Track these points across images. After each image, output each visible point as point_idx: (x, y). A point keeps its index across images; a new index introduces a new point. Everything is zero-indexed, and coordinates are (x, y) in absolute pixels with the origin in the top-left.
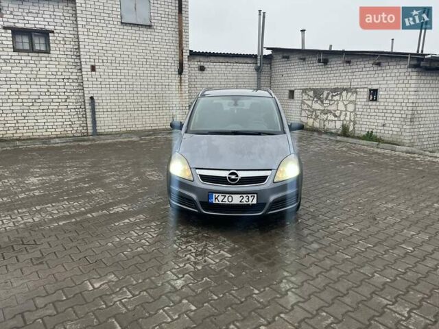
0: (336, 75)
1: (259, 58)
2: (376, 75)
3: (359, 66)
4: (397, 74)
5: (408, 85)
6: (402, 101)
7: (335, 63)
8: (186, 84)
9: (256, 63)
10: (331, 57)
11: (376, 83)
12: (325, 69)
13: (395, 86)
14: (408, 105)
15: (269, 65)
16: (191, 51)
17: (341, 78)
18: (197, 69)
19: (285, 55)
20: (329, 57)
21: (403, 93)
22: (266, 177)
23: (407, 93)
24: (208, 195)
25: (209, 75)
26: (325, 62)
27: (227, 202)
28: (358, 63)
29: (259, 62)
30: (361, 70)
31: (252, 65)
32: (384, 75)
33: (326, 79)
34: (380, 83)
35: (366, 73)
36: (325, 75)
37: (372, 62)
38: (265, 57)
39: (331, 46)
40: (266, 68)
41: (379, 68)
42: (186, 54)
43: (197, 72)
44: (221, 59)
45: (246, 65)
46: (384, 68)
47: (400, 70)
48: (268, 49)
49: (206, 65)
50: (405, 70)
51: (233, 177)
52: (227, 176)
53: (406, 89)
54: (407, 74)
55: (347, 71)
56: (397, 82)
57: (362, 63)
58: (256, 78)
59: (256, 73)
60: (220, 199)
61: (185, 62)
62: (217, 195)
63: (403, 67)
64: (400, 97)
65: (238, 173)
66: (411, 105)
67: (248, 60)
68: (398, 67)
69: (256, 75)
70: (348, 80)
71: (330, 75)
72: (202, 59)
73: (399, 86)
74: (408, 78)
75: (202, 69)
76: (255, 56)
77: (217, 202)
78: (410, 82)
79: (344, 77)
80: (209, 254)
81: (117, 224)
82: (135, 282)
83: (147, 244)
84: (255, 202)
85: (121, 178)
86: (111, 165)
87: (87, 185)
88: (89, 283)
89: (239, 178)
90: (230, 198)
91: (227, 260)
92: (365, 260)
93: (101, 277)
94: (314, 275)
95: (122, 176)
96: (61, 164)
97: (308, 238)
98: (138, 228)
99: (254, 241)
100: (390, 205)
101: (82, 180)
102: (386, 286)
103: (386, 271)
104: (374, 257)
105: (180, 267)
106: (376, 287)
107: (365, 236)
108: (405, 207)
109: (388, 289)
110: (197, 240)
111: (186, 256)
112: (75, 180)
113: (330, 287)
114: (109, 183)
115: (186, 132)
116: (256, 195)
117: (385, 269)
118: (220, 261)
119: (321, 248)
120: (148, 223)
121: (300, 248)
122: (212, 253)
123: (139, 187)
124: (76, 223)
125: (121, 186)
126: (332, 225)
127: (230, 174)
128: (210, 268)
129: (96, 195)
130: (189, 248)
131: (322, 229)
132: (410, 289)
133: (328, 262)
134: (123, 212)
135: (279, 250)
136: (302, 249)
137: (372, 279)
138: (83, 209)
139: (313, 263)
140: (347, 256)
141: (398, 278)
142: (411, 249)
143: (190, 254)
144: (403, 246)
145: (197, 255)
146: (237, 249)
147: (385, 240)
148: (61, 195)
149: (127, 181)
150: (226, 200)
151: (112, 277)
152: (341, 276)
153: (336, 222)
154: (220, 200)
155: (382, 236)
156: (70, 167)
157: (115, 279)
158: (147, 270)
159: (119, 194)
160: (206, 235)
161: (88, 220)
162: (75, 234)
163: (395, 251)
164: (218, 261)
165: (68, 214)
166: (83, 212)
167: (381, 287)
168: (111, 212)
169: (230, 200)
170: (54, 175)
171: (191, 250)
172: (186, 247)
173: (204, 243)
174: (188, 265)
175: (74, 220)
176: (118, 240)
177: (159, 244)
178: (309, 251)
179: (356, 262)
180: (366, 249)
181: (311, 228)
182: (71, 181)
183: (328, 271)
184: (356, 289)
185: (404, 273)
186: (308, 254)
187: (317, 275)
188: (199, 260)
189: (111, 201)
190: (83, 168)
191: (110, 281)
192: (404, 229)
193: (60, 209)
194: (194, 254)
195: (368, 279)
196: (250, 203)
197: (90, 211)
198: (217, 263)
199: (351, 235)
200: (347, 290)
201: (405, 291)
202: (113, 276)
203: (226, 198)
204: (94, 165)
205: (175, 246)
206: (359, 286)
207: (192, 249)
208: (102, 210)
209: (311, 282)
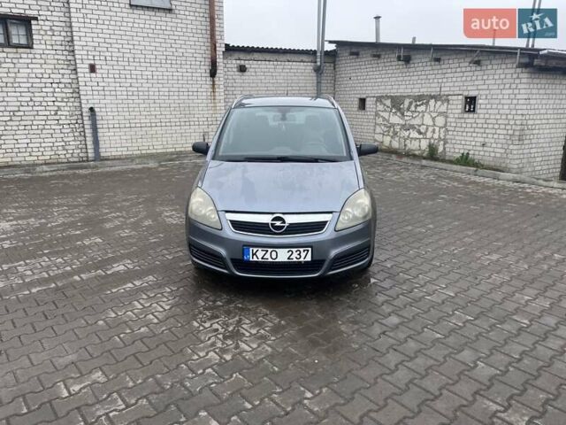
0: (421, 77)
1: (318, 54)
2: (474, 78)
3: (452, 66)
4: (502, 76)
5: (516, 91)
6: (508, 112)
7: (420, 62)
8: (220, 91)
9: (316, 62)
10: (415, 52)
11: (475, 88)
12: (406, 70)
13: (499, 92)
14: (516, 117)
15: (332, 65)
16: (227, 45)
17: (427, 81)
18: (235, 70)
19: (354, 50)
20: (411, 53)
21: (509, 102)
22: (325, 223)
23: (515, 102)
24: (243, 250)
25: (252, 77)
26: (407, 60)
27: (270, 260)
28: (451, 61)
29: (319, 60)
30: (454, 70)
31: (309, 64)
32: (485, 77)
33: (407, 83)
34: (479, 87)
35: (462, 74)
36: (405, 78)
37: (469, 60)
38: (327, 53)
39: (414, 39)
40: (328, 68)
41: (479, 68)
42: (221, 49)
43: (237, 73)
44: (268, 56)
45: (302, 64)
46: (484, 68)
47: (506, 71)
48: (331, 42)
49: (247, 64)
50: (513, 71)
51: (278, 223)
52: (270, 222)
53: (513, 96)
54: (515, 76)
55: (436, 72)
56: (502, 87)
57: (456, 61)
58: (315, 81)
59: (315, 74)
60: (260, 255)
61: (220, 60)
62: (255, 250)
63: (509, 66)
64: (506, 107)
65: (285, 217)
66: (520, 117)
67: (305, 58)
68: (504, 66)
69: (315, 78)
70: (436, 85)
71: (413, 78)
72: (242, 56)
73: (504, 92)
74: (517, 81)
75: (242, 69)
76: (314, 53)
77: (255, 259)
78: (519, 86)
79: (431, 81)
80: (244, 334)
81: (114, 290)
82: (131, 384)
83: (156, 321)
84: (309, 258)
85: (128, 222)
86: (116, 202)
87: (78, 232)
88: (63, 386)
89: (286, 225)
90: (274, 254)
91: (269, 346)
92: (464, 341)
93: (82, 375)
94: (392, 366)
95: (130, 218)
96: (46, 202)
97: (384, 307)
98: (145, 297)
99: (307, 314)
100: (495, 257)
101: (73, 225)
102: (495, 382)
103: (492, 357)
104: (477, 336)
105: (200, 357)
106: (481, 383)
107: (462, 303)
108: (515, 258)
109: (497, 387)
110: (228, 313)
111: (209, 339)
112: (64, 224)
113: (415, 385)
114: (110, 229)
115: (213, 158)
116: (310, 249)
117: (492, 354)
118: (259, 346)
119: (401, 324)
120: (160, 287)
121: (373, 323)
122: (248, 334)
123: (152, 235)
124: (57, 289)
125: (126, 233)
126: (416, 288)
127: (275, 219)
128: (244, 358)
129: (89, 247)
130: (215, 326)
131: (402, 294)
132: (528, 386)
133: (412, 344)
134: (126, 272)
135: (343, 328)
136: (376, 324)
137: (474, 371)
138: (68, 268)
139: (391, 347)
140: (439, 336)
141: (511, 369)
142: (526, 321)
143: (216, 336)
144: (515, 317)
145: (225, 338)
146: (284, 327)
147: (491, 309)
148: (40, 247)
149: (135, 226)
150: (268, 256)
151: (98, 376)
152: (430, 367)
153: (422, 283)
154: (260, 257)
155: (486, 303)
156: (58, 206)
157: (102, 379)
158: (151, 363)
159: (123, 246)
160: (240, 305)
161: (73, 285)
162: (53, 307)
163: (506, 326)
164: (255, 346)
165: (46, 276)
166: (67, 272)
167: (488, 384)
168: (109, 272)
169: (274, 256)
170: (35, 217)
171: (217, 330)
172: (211, 326)
173: (237, 318)
174: (212, 354)
175: (53, 285)
176: (113, 315)
177: (172, 320)
178: (385, 328)
179: (450, 345)
180: (464, 323)
181: (387, 293)
182: (57, 226)
183: (411, 359)
184: (452, 388)
185: (519, 360)
186: (384, 333)
187: (396, 366)
188: (228, 346)
189: (110, 255)
190: (76, 207)
191: (95, 382)
192: (516, 291)
193: (36, 268)
194: (221, 336)
195: (468, 371)
196: (302, 259)
197: (79, 272)
198: (254, 349)
199: (443, 303)
200: (440, 389)
201: (521, 388)
202: (100, 373)
203: (269, 253)
204: (93, 203)
205: (196, 324)
206: (457, 382)
207: (220, 327)
208: (97, 269)
209: (388, 378)
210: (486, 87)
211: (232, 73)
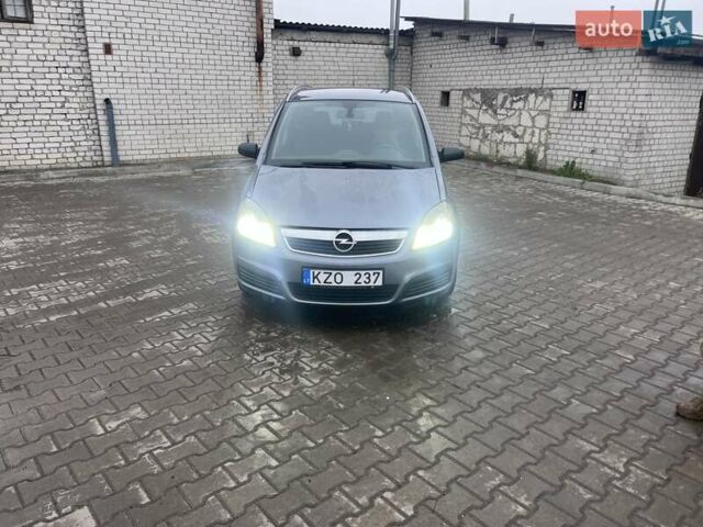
0: (519, 66)
1: (392, 34)
2: (584, 68)
3: (557, 52)
4: (619, 66)
5: (635, 85)
6: (624, 110)
7: (519, 46)
8: (268, 78)
9: (388, 45)
10: (512, 34)
11: (585, 80)
12: (500, 56)
13: (614, 85)
14: (633, 117)
15: (409, 48)
16: (277, 21)
17: (526, 71)
18: (287, 53)
19: (437, 30)
20: (508, 35)
21: (626, 98)
22: (398, 241)
23: (633, 98)
24: (303, 272)
25: (308, 63)
26: (503, 43)
27: (334, 284)
28: (556, 46)
29: (392, 42)
30: (560, 57)
31: (380, 47)
32: (598, 67)
33: (502, 72)
34: (591, 79)
35: (569, 63)
36: (500, 67)
38: (402, 33)
39: (512, 16)
40: (403, 53)
41: (590, 55)
42: (269, 26)
43: (288, 57)
44: (328, 36)
45: (371, 46)
46: (597, 55)
47: (624, 60)
48: (407, 19)
49: (302, 46)
50: (632, 59)
51: (344, 241)
52: (334, 239)
53: (630, 91)
54: (634, 66)
55: (538, 59)
56: (618, 79)
57: (562, 45)
58: (387, 69)
59: (387, 60)
61: (268, 40)
62: (316, 272)
63: (628, 53)
64: (622, 104)
65: (352, 234)
66: (638, 118)
67: (374, 39)
68: (621, 53)
69: (387, 65)
70: (538, 76)
71: (509, 66)
72: (296, 35)
73: (620, 85)
74: (637, 72)
75: (296, 52)
76: (386, 32)
77: (316, 283)
78: (639, 79)
79: (532, 70)
80: (304, 369)
81: (148, 319)
82: (176, 421)
83: (200, 353)
84: (379, 283)
85: (159, 240)
86: (144, 217)
87: (99, 252)
88: (97, 423)
89: (353, 243)
90: (339, 277)
91: (333, 381)
92: (557, 377)
93: (119, 411)
94: (474, 403)
95: (160, 235)
96: (57, 215)
97: (467, 340)
98: (184, 326)
99: (377, 347)
100: (598, 285)
101: (91, 243)
102: (590, 420)
103: (588, 395)
104: (572, 372)
105: (254, 393)
106: (573, 421)
107: (559, 336)
108: (623, 287)
109: (592, 426)
110: (285, 345)
111: (263, 373)
112: (80, 242)
113: (500, 423)
114: (138, 248)
115: (265, 163)
116: (381, 272)
117: (588, 391)
118: (321, 382)
119: (486, 358)
120: (202, 316)
121: (453, 358)
122: (309, 369)
123: (189, 256)
124: (80, 317)
125: (157, 253)
126: (504, 319)
127: (340, 236)
128: (304, 394)
129: (114, 269)
130: (270, 359)
131: (489, 326)
132: (627, 426)
133: (498, 381)
134: (160, 299)
135: (418, 363)
136: (457, 359)
137: (567, 409)
138: (91, 294)
139: (474, 383)
140: (530, 372)
141: (610, 407)
142: (631, 357)
143: (271, 370)
144: (618, 352)
145: (282, 372)
146: (350, 362)
147: (590, 343)
148: (54, 268)
149: (169, 245)
150: (331, 279)
151: (137, 411)
152: (518, 405)
153: (512, 313)
154: (322, 280)
155: (585, 336)
156: (71, 220)
157: (143, 415)
158: (197, 398)
159: (155, 268)
160: (298, 337)
161: (98, 312)
162: (77, 337)
163: (605, 362)
164: (316, 381)
165: (66, 302)
166: (90, 298)
167: (583, 422)
168: (140, 299)
169: (339, 280)
170: (44, 233)
171: (273, 363)
172: (265, 359)
173: (295, 351)
174: (267, 389)
175: (75, 313)
176: (151, 347)
177: (219, 353)
178: (466, 363)
179: (541, 380)
180: (558, 358)
181: (470, 324)
182: (74, 244)
183: (497, 396)
184: (542, 427)
185: (619, 399)
186: (466, 368)
187: (479, 403)
188: (285, 381)
189: (140, 279)
190: (93, 222)
191: (134, 418)
192: (621, 324)
193: (52, 293)
194: (277, 371)
195: (561, 409)
196: (371, 284)
197: (104, 298)
198: (315, 385)
199: (536, 336)
200: (527, 428)
201: (620, 427)
202: (139, 409)
203: (333, 276)
204: (112, 218)
205: (247, 357)
206: (547, 420)
207: (275, 361)
208: (126, 294)
209: (469, 415)
210: (598, 79)
211: (283, 58)
